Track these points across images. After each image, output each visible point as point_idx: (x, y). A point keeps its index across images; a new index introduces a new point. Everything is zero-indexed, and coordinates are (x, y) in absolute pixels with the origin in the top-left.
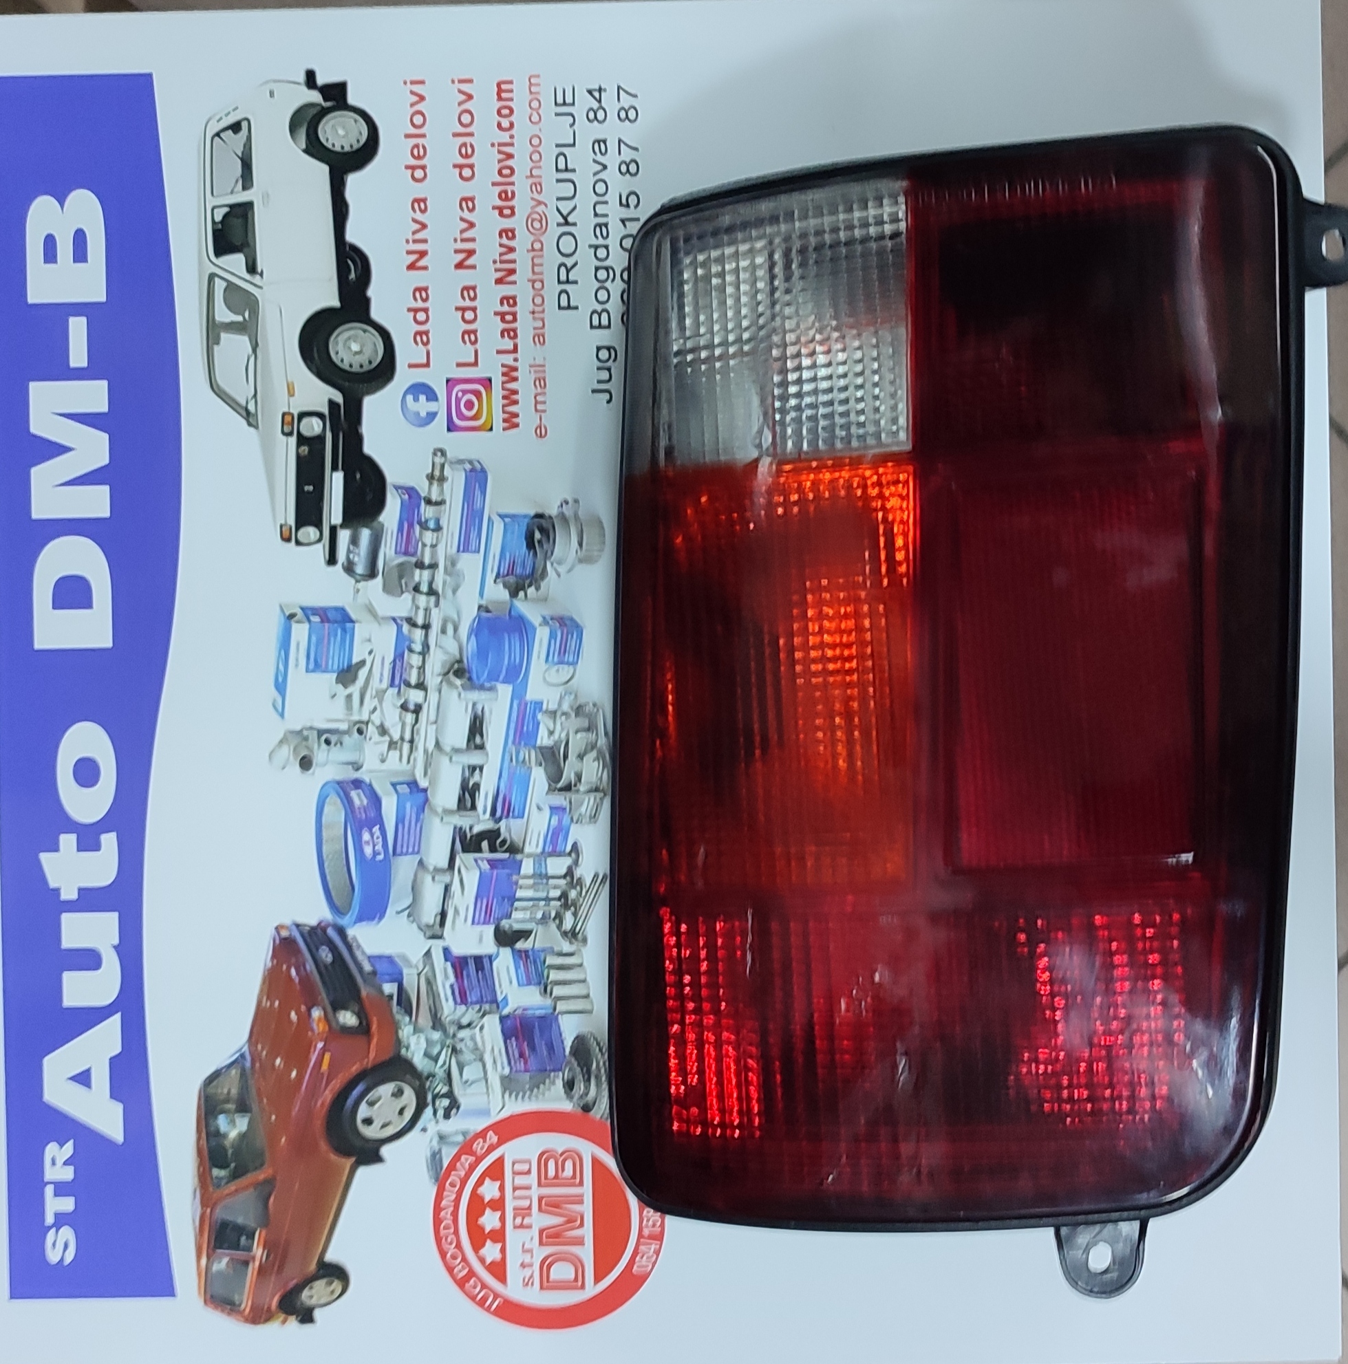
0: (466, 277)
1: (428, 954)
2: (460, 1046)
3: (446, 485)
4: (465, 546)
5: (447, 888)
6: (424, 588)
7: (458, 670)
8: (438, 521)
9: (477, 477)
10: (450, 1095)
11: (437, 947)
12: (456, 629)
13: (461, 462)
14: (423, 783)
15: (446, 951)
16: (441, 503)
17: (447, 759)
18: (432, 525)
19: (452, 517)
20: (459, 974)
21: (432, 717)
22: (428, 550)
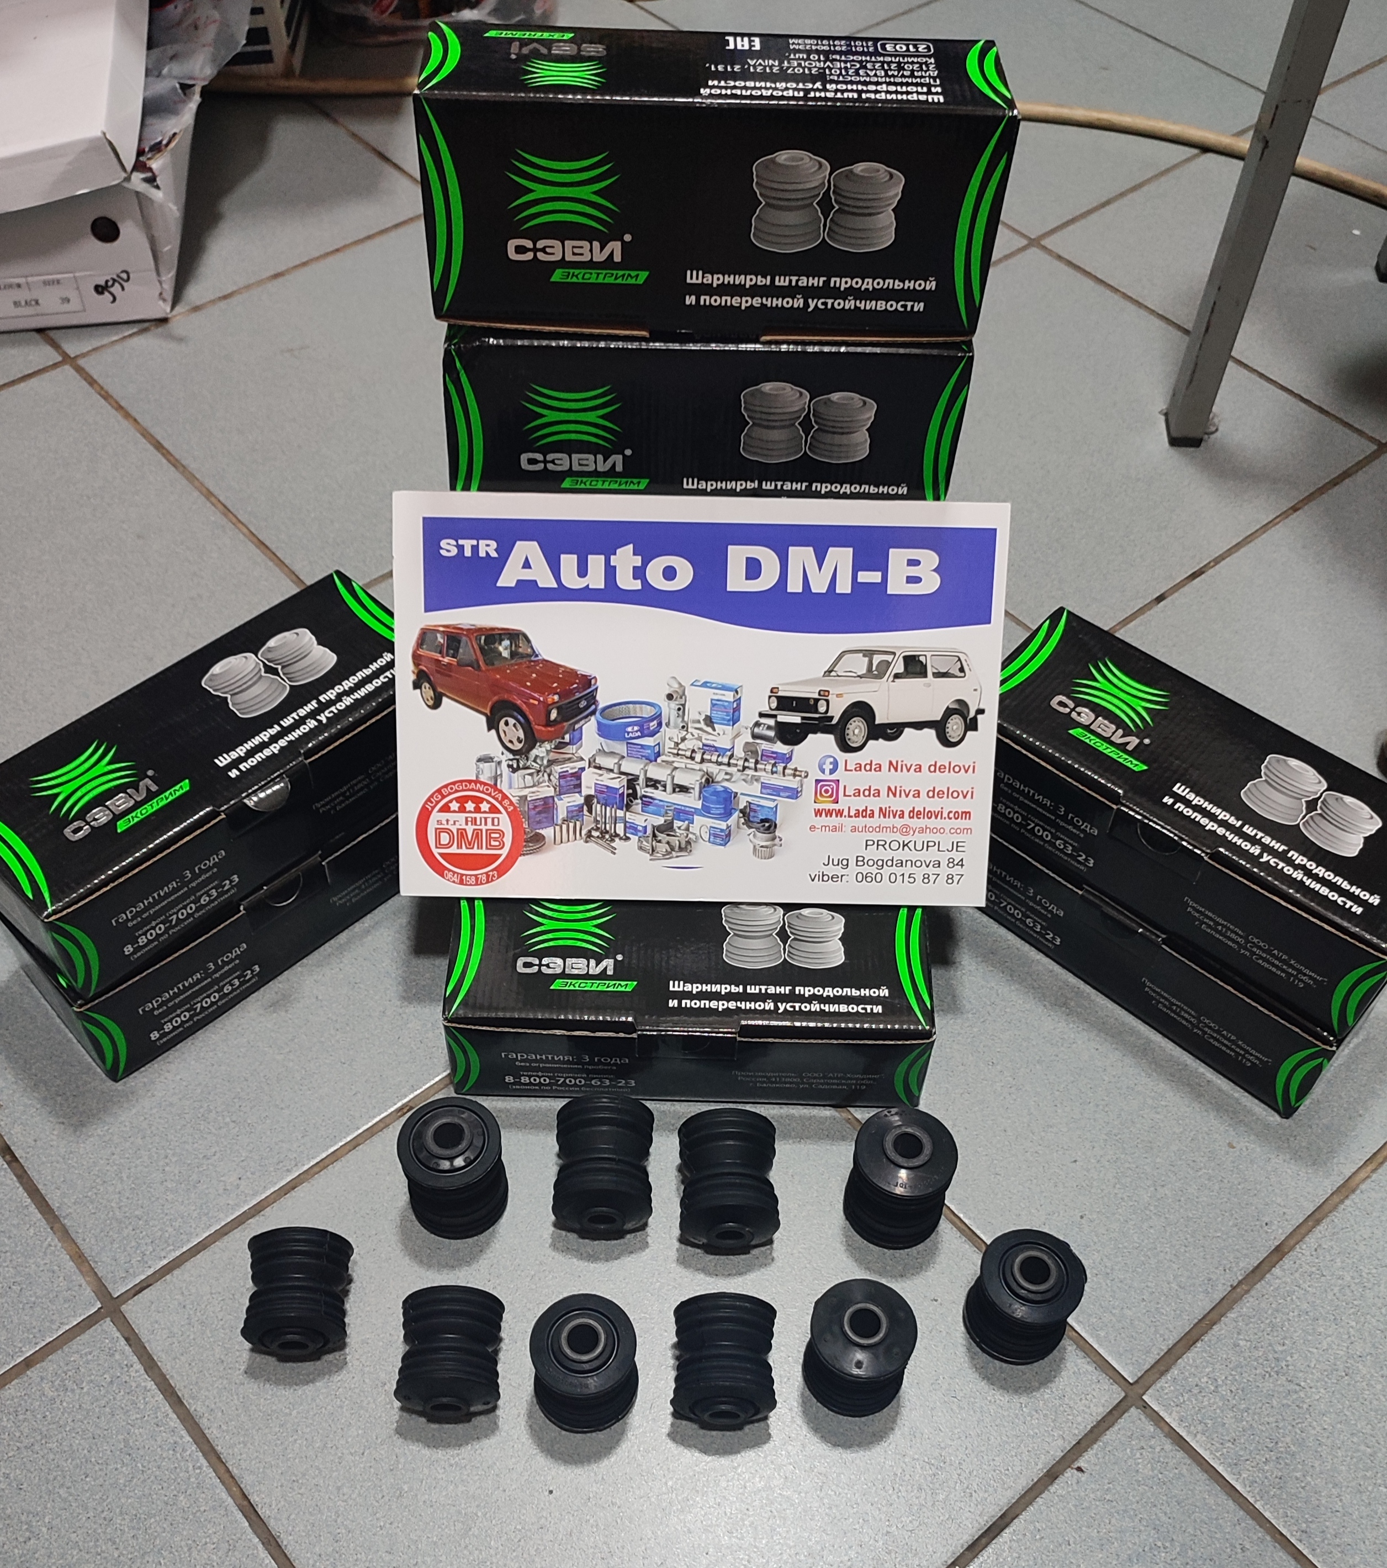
0: (884, 792)
1: (582, 759)
2: (541, 774)
3: (791, 778)
4: (764, 786)
5: (612, 771)
6: (746, 764)
7: (709, 780)
8: (776, 772)
9: (794, 794)
10: (518, 768)
11: (584, 764)
12: (727, 780)
13: (802, 786)
14: (659, 760)
15: (583, 769)
16: (784, 775)
17: (669, 772)
18: (774, 769)
19: (778, 781)
20: (573, 775)
21: (688, 766)
22: (763, 767)
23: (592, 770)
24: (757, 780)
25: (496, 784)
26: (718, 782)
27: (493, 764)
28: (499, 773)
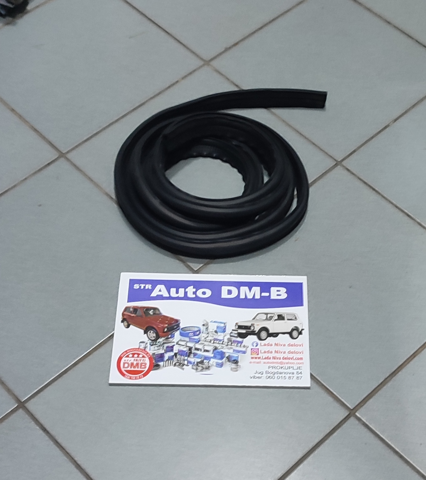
23: (177, 345)
24: (232, 348)
25: (145, 350)
26: (219, 349)
27: (145, 344)
28: (146, 346)
